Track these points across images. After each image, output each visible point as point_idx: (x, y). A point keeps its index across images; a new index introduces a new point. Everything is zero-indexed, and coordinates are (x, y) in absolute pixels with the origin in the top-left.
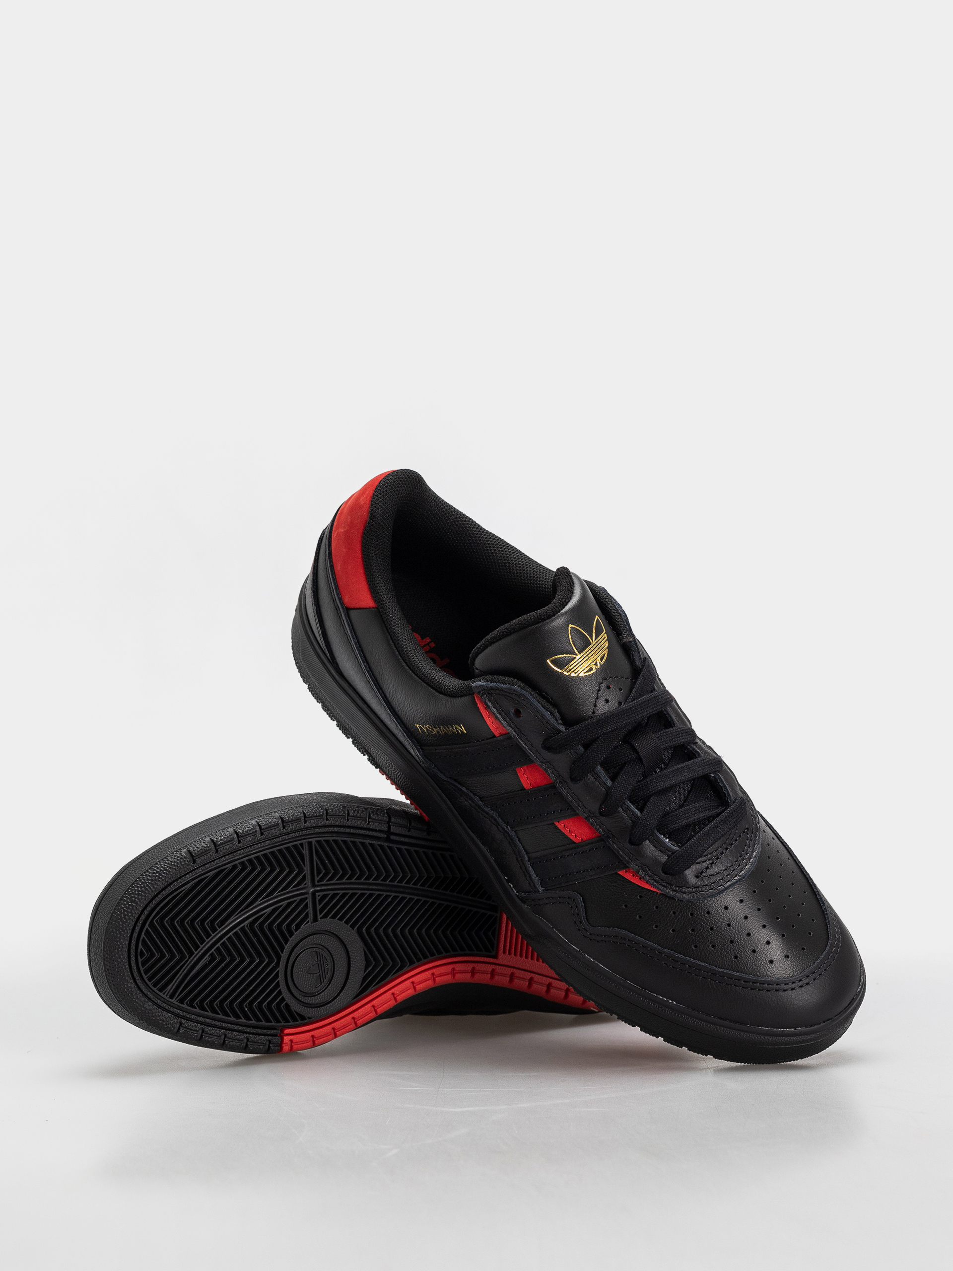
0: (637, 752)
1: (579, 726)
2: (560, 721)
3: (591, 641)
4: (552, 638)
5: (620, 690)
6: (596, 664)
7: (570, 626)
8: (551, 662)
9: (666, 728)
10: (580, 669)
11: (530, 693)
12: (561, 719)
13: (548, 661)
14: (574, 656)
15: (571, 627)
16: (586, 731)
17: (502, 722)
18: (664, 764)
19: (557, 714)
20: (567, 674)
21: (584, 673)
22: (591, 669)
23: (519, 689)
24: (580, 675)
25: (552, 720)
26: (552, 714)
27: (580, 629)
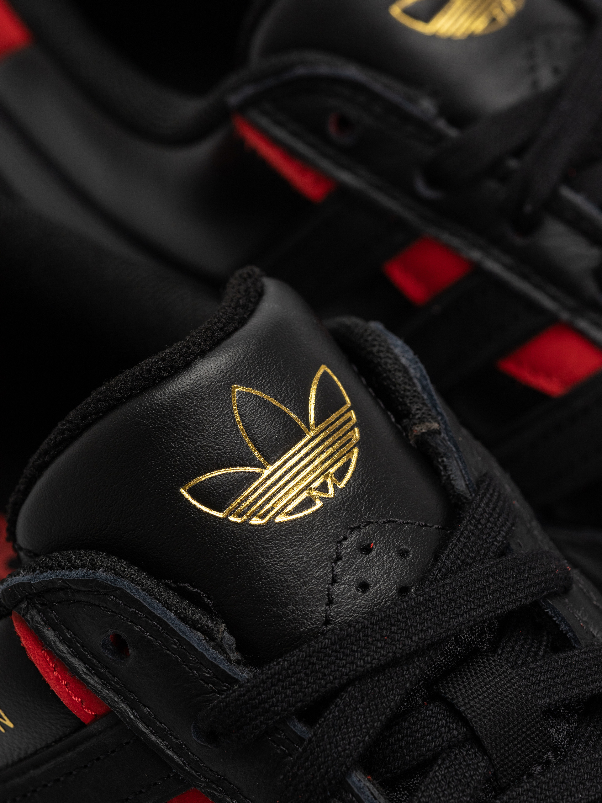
0: (465, 722)
1: (284, 660)
2: (235, 656)
3: (302, 426)
4: (186, 427)
5: (403, 553)
6: (323, 488)
7: (238, 389)
8: (190, 492)
9: (556, 650)
10: (277, 503)
11: (142, 585)
12: (238, 649)
13: (182, 491)
14: (257, 470)
15: (239, 392)
16: (306, 674)
17: (87, 678)
18: (555, 749)
19: (228, 639)
20: (239, 520)
21: (290, 514)
22: (309, 502)
23: (110, 576)
24: (278, 519)
25: (212, 654)
26: (209, 634)
27: (265, 397)
